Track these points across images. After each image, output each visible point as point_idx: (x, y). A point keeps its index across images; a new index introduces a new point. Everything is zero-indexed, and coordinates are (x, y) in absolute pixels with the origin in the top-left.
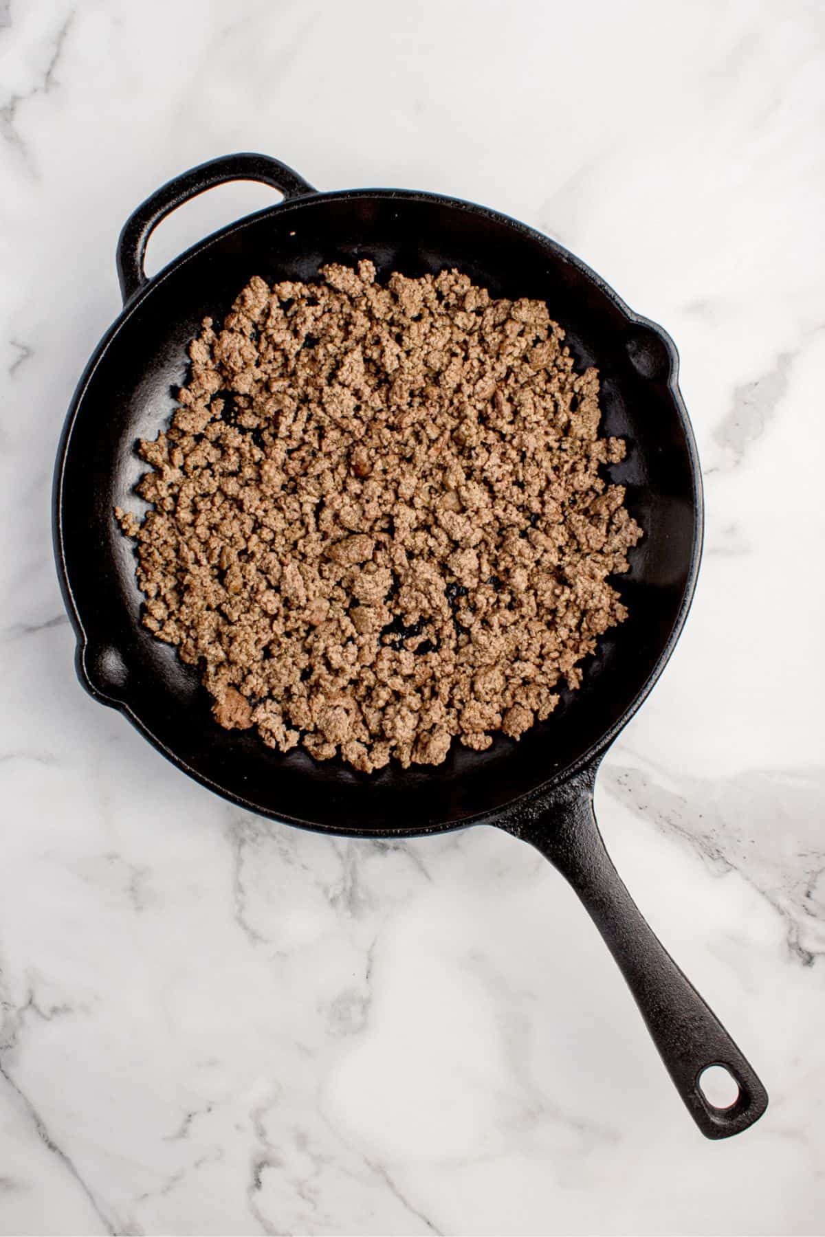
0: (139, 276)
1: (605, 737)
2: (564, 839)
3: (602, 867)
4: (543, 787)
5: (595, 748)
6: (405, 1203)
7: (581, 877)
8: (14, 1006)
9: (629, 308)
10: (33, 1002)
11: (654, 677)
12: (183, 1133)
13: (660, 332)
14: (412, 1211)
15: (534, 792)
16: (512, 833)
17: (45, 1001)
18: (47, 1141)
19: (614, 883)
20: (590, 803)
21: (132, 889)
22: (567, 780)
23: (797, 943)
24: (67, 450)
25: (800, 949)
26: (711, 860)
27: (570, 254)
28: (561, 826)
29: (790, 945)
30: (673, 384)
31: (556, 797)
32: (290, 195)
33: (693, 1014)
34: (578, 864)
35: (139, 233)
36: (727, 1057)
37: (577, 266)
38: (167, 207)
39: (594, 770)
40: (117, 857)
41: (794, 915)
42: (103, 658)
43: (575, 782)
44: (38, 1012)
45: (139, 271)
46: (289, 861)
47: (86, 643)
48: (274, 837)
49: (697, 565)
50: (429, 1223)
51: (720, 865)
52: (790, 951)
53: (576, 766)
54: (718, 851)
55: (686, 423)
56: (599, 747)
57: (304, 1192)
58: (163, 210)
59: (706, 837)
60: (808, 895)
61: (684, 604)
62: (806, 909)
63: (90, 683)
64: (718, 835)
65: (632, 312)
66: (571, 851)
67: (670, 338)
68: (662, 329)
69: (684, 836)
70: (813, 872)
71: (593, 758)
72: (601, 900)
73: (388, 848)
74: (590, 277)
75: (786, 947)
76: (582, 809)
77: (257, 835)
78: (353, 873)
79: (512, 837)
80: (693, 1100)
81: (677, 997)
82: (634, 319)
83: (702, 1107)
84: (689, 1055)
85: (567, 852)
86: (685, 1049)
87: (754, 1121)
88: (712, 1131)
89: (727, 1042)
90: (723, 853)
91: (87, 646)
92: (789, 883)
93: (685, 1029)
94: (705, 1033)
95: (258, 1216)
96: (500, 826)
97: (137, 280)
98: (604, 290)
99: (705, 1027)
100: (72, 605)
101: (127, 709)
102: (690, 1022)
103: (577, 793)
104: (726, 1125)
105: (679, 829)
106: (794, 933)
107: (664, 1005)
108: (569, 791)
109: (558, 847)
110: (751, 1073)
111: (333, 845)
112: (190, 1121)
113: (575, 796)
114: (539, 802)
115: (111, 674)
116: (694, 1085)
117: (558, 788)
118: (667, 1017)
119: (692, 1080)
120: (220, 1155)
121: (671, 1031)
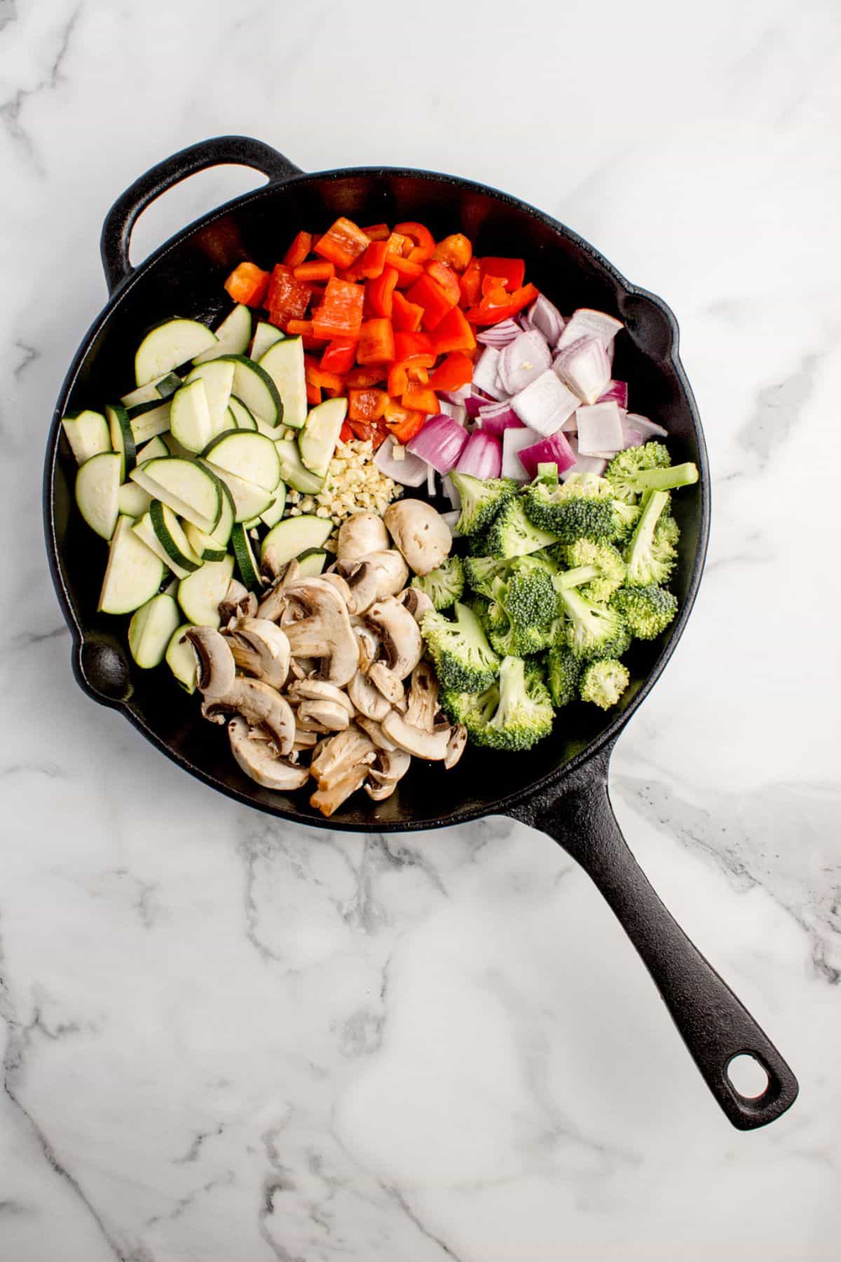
0: (125, 265)
1: (617, 720)
2: (579, 826)
3: (619, 854)
4: (556, 773)
5: (607, 731)
6: (421, 1228)
7: (598, 866)
8: (20, 1025)
9: (626, 280)
10: (39, 1021)
12: (193, 1156)
13: (659, 303)
14: (429, 1235)
15: (546, 780)
16: (525, 822)
17: (51, 1019)
18: (53, 1163)
19: (632, 870)
20: (605, 789)
21: (141, 904)
22: (580, 766)
23: (822, 960)
25: (826, 967)
26: (733, 874)
27: (563, 227)
28: (575, 814)
29: (816, 963)
30: (674, 356)
31: (568, 783)
32: (276, 178)
33: (718, 1001)
34: (595, 851)
35: (124, 218)
36: (754, 1045)
37: (571, 239)
38: (151, 194)
39: (608, 755)
40: (125, 872)
41: (820, 931)
42: (100, 658)
43: (588, 767)
44: (45, 1032)
45: (124, 260)
46: (302, 876)
47: (82, 642)
48: (286, 851)
49: (705, 541)
50: (445, 1248)
51: (744, 880)
52: (815, 969)
53: (589, 751)
54: (741, 866)
55: (689, 396)
56: (612, 731)
57: (317, 1216)
58: (147, 197)
59: (730, 852)
60: (834, 911)
61: (693, 581)
62: (832, 925)
63: (88, 683)
64: (741, 849)
65: (629, 284)
66: (587, 839)
67: (669, 309)
69: (706, 851)
71: (607, 742)
72: (620, 888)
73: (404, 863)
74: (585, 250)
75: (811, 965)
76: (597, 794)
77: (269, 849)
78: (368, 889)
79: (526, 826)
80: (721, 1091)
81: (701, 985)
82: (632, 290)
83: (731, 1098)
84: (715, 1044)
85: (583, 840)
86: (711, 1038)
87: (785, 1111)
88: (742, 1122)
89: (755, 1030)
90: (747, 868)
91: (84, 645)
92: (815, 898)
93: (710, 1018)
94: (732, 1021)
95: (269, 1240)
96: (512, 815)
97: (122, 269)
98: (600, 262)
99: (731, 1015)
100: (67, 603)
101: (127, 709)
102: (715, 1011)
103: (590, 778)
104: (755, 1115)
105: (702, 843)
106: (819, 949)
107: (688, 993)
108: (582, 777)
109: (573, 835)
110: (781, 1061)
111: (348, 860)
112: (200, 1143)
113: (589, 781)
114: (552, 789)
115: (110, 675)
116: (722, 1074)
117: (571, 775)
118: (692, 1006)
119: (719, 1070)
120: (230, 1178)
121: (696, 1021)
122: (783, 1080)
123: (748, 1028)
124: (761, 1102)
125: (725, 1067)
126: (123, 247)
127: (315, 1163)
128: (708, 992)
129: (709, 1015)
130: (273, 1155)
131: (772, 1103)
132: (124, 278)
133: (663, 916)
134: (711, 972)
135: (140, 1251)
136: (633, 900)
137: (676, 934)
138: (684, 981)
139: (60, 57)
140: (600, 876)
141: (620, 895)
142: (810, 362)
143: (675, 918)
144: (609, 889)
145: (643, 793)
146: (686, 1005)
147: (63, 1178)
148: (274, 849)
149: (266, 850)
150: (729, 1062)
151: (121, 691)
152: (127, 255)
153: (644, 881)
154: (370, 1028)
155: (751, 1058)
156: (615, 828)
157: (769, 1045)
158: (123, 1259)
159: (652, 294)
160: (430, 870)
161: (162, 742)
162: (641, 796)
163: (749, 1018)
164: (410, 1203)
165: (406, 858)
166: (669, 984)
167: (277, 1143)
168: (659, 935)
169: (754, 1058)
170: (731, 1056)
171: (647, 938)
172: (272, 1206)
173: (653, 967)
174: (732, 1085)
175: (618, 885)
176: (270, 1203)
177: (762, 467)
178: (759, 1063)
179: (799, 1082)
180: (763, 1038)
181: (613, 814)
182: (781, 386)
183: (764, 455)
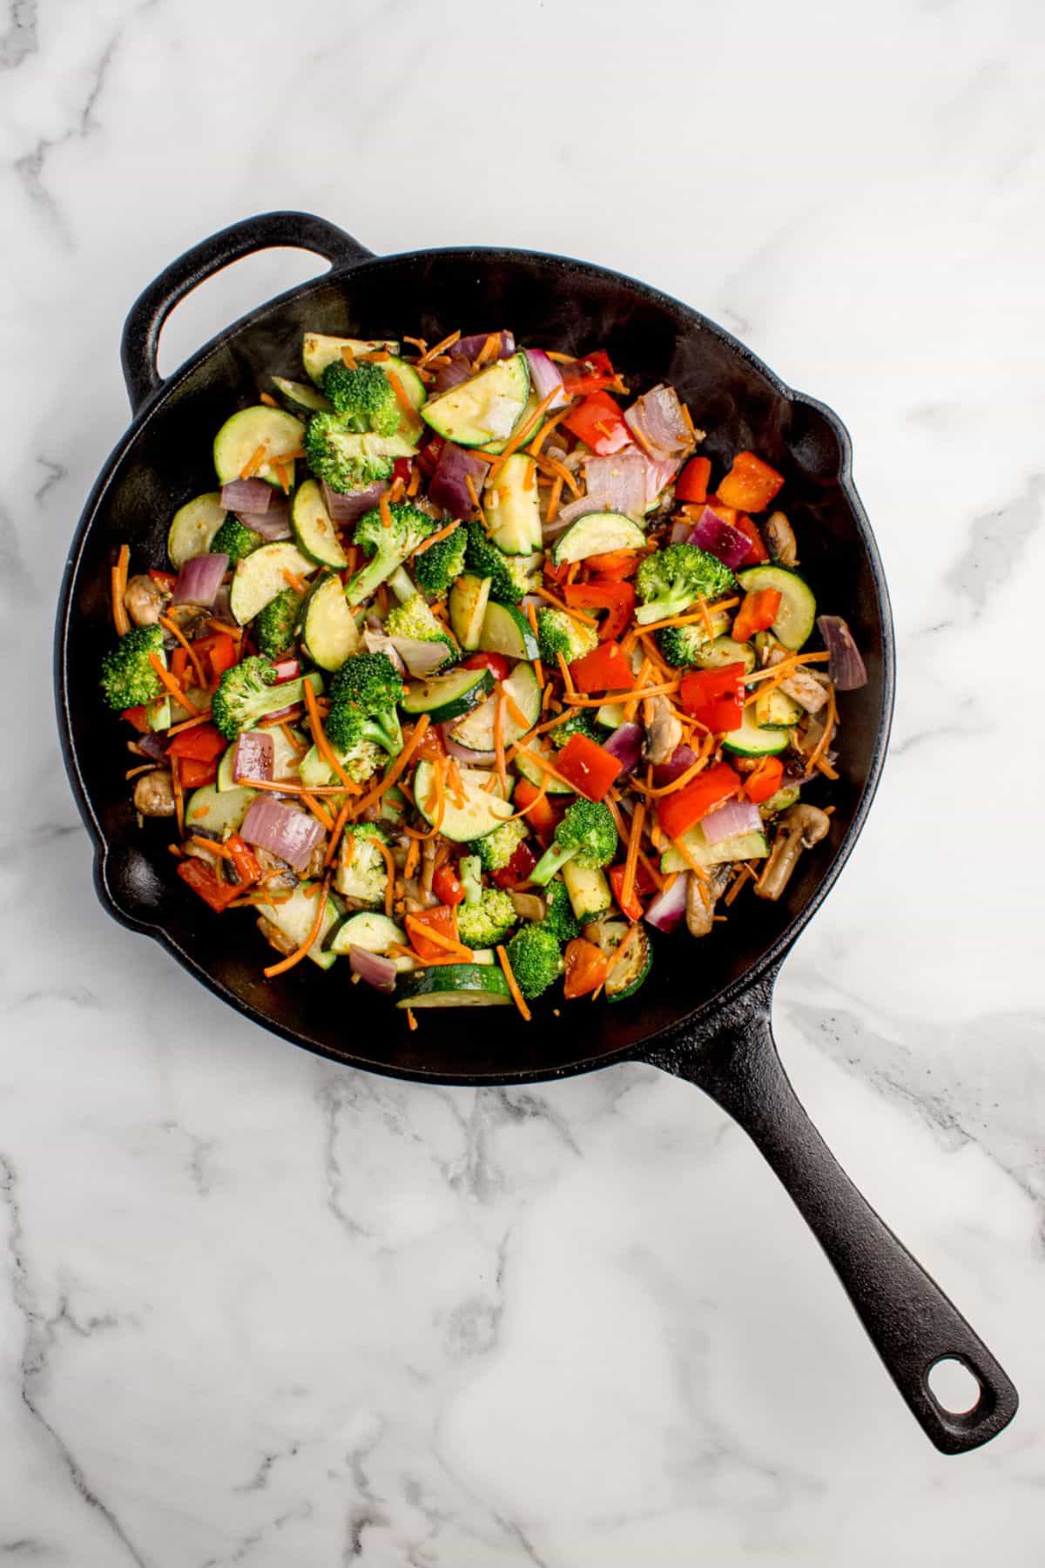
0: (152, 376)
1: (782, 940)
2: (735, 1073)
4: (705, 1008)
5: (769, 954)
7: (760, 1123)
8: (42, 1318)
9: (783, 384)
10: (66, 1313)
11: (842, 859)
12: (260, 1482)
13: (826, 412)
15: (694, 1016)
16: (668, 1070)
17: (81, 1311)
18: (84, 1492)
19: (803, 1128)
20: (768, 1026)
21: (194, 1166)
22: (735, 998)
24: (70, 606)
26: (940, 1127)
27: (704, 318)
28: (730, 1058)
30: (846, 479)
31: (722, 1020)
32: (340, 263)
33: (915, 1292)
34: (756, 1105)
35: (149, 321)
36: (961, 1346)
38: (183, 287)
39: (770, 983)
40: (175, 1125)
42: (130, 871)
43: (746, 1000)
44: (74, 1326)
45: (151, 370)
46: (396, 1130)
47: (107, 852)
48: (378, 1100)
49: (889, 712)
51: (947, 1138)
53: (746, 980)
54: (951, 1118)
56: (775, 953)
57: (416, 1557)
58: (179, 291)
59: (936, 1099)
63: (114, 903)
64: (951, 1096)
65: (788, 389)
66: (746, 1090)
67: (838, 418)
68: (828, 408)
69: (907, 1098)
71: (768, 968)
72: (788, 1151)
73: (525, 1114)
76: (758, 1034)
77: (356, 1096)
78: (480, 1146)
80: (920, 1405)
81: (893, 1272)
82: (791, 397)
83: (933, 1414)
84: (912, 1346)
85: (741, 1091)
86: (907, 1339)
87: (1002, 1429)
88: (947, 1445)
89: (961, 1328)
90: (959, 1120)
91: (109, 855)
93: (905, 1314)
94: (932, 1317)
96: (651, 1061)
97: (148, 382)
98: (750, 361)
99: (931, 1310)
100: (86, 804)
101: (163, 935)
102: (911, 1304)
103: (749, 1014)
104: (964, 1435)
105: (902, 1089)
107: (876, 1283)
108: (739, 1012)
109: (728, 1085)
110: (995, 1366)
111: (455, 1110)
112: (269, 1466)
113: (748, 1017)
114: (701, 1027)
115: (142, 892)
116: (921, 1384)
117: (725, 1009)
118: (882, 1299)
119: (918, 1379)
120: (307, 1511)
121: (888, 1317)
122: (999, 1391)
123: (953, 1325)
124: (971, 1419)
125: (925, 1374)
126: (150, 354)
127: (414, 1492)
128: (901, 1280)
129: (904, 1309)
130: (361, 1482)
131: (985, 1420)
132: (152, 392)
133: (843, 1186)
134: (906, 1255)
136: (805, 1166)
137: (861, 1208)
138: (871, 1268)
139: (92, 98)
140: (763, 1136)
141: (789, 1161)
142: (1037, 483)
143: (858, 1188)
144: (776, 1153)
145: (826, 1026)
146: (874, 1298)
147: (96, 1510)
148: (363, 1096)
149: (352, 1097)
150: (931, 1368)
152: (154, 364)
153: (819, 1142)
154: (483, 1322)
155: (958, 1362)
156: (781, 1075)
157: (980, 1347)
159: (817, 402)
160: (557, 1122)
162: (824, 1030)
163: (955, 1313)
164: (532, 1542)
165: (528, 1108)
166: (852, 1271)
167: (367, 1467)
168: (839, 1210)
169: (962, 1363)
170: (932, 1360)
171: (824, 1214)
172: (360, 1546)
173: (832, 1250)
174: (934, 1397)
175: (786, 1148)
176: (358, 1541)
177: (977, 614)
178: (968, 1368)
179: (1019, 1393)
180: (973, 1338)
181: (778, 1058)
182: (1000, 513)
183: (980, 599)
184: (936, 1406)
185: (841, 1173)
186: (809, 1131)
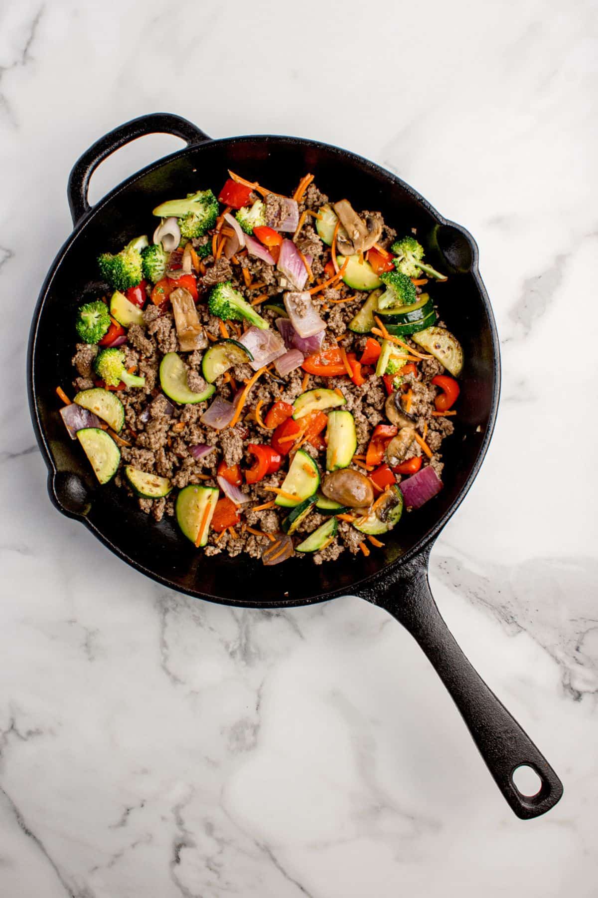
0: (85, 205)
1: (435, 529)
2: (407, 604)
4: (391, 566)
5: (427, 536)
6: (285, 874)
7: (421, 632)
9: (440, 215)
10: (14, 727)
11: (469, 483)
12: (123, 823)
13: (464, 232)
14: (290, 879)
15: (384, 571)
16: (370, 601)
17: (22, 726)
18: (24, 828)
19: (445, 635)
20: (426, 577)
21: (86, 645)
22: (408, 561)
23: (570, 684)
25: (572, 689)
26: (507, 624)
27: (396, 178)
28: (405, 595)
29: (565, 686)
30: (475, 269)
31: (400, 573)
32: (192, 143)
33: (506, 728)
34: (419, 622)
35: (83, 173)
36: (532, 759)
37: (402, 186)
38: (103, 154)
39: (428, 553)
40: (75, 622)
41: (568, 664)
42: (68, 484)
43: (414, 562)
44: (18, 735)
45: (84, 201)
46: (200, 625)
47: (55, 473)
48: (189, 607)
49: (497, 401)
50: (302, 888)
51: (509, 628)
52: (564, 690)
53: (414, 551)
54: (512, 617)
55: (486, 298)
56: (431, 536)
57: (211, 865)
58: (100, 157)
59: (504, 607)
60: (577, 650)
61: (489, 430)
62: (576, 660)
63: (59, 502)
64: (512, 606)
65: (443, 218)
66: (413, 613)
67: (471, 236)
68: (465, 229)
69: (487, 607)
70: (581, 633)
71: (427, 544)
72: (436, 647)
73: (272, 615)
74: (412, 194)
75: (562, 687)
76: (420, 581)
77: (177, 605)
78: (247, 634)
80: (508, 791)
81: (494, 716)
82: (445, 223)
83: (515, 796)
84: (504, 758)
85: (410, 614)
86: (501, 754)
87: (554, 805)
88: (523, 814)
89: (532, 748)
90: (516, 619)
91: (56, 475)
92: (564, 641)
93: (500, 740)
94: (516, 742)
95: (178, 884)
96: (360, 595)
97: (83, 208)
98: (422, 203)
99: (515, 738)
100: (44, 446)
101: (86, 521)
102: (504, 735)
103: (416, 570)
104: (532, 809)
105: (484, 601)
106: (567, 677)
107: (485, 722)
108: (410, 569)
109: (403, 610)
110: (550, 770)
111: (233, 613)
112: (128, 814)
113: (415, 572)
114: (389, 577)
115: (75, 496)
116: (509, 780)
117: (402, 567)
118: (487, 731)
119: (507, 777)
120: (149, 839)
121: (491, 741)
122: (552, 784)
123: (527, 747)
124: (537, 799)
125: (511, 775)
126: (83, 192)
127: (210, 828)
128: (499, 721)
129: (499, 737)
130: (180, 822)
131: (544, 800)
132: (84, 214)
133: (467, 667)
134: (501, 707)
135: (86, 890)
136: (446, 656)
137: (476, 680)
138: (482, 714)
139: (29, 43)
140: (423, 639)
141: (437, 653)
142: (561, 259)
143: (475, 668)
144: (429, 648)
145: (442, 565)
146: (483, 731)
147: (31, 839)
148: (181, 605)
149: (175, 606)
150: (514, 771)
151: (82, 508)
152: (86, 198)
153: (454, 643)
154: (248, 733)
155: (529, 767)
156: (433, 605)
157: (542, 759)
158: (74, 897)
159: (460, 226)
160: (291, 620)
161: (111, 544)
162: (441, 568)
163: (528, 740)
166: (471, 715)
167: (183, 814)
168: (464, 681)
169: (532, 768)
170: (515, 766)
171: (456, 683)
172: (179, 859)
173: (460, 703)
174: (516, 787)
176: (178, 856)
177: (526, 334)
178: (535, 771)
179: (563, 785)
180: (538, 754)
181: (432, 595)
182: (540, 277)
183: (528, 326)
184: (517, 792)
185: (466, 660)
186: (448, 636)
